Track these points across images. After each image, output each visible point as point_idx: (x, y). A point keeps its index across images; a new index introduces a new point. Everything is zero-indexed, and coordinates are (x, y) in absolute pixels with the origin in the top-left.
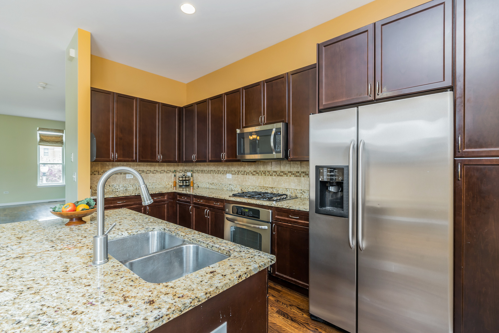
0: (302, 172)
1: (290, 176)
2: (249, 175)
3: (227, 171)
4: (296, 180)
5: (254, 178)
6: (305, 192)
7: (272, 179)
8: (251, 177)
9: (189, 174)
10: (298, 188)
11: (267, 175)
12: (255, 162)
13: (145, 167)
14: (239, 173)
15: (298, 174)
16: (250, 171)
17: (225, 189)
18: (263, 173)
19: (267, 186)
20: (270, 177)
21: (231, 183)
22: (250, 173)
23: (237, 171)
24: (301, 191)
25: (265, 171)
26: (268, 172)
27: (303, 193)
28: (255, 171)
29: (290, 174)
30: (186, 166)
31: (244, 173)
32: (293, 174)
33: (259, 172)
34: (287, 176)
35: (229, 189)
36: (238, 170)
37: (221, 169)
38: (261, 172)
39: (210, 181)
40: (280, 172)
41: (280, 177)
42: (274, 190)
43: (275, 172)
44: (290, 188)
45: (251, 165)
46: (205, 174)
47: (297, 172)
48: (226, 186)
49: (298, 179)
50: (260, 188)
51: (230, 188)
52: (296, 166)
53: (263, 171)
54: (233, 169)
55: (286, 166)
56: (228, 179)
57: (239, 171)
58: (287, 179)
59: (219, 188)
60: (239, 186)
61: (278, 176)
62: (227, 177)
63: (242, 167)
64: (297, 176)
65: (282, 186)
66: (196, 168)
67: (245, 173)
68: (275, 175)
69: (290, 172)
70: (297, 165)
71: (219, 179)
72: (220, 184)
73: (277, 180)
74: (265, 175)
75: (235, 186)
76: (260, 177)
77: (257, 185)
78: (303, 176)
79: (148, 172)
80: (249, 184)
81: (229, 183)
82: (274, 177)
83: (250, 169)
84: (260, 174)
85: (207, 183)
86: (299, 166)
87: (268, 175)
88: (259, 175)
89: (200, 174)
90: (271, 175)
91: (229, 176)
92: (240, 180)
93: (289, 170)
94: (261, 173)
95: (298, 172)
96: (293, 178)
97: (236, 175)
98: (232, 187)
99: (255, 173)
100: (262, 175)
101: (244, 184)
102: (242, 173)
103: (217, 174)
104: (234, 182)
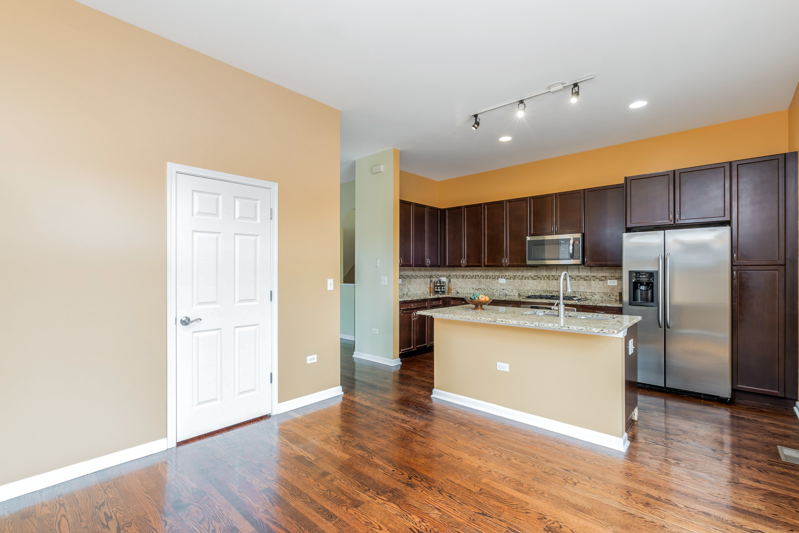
0: (592, 276)
1: (579, 280)
3: (499, 276)
5: (535, 283)
6: (595, 294)
7: (557, 283)
8: (531, 281)
9: (444, 279)
10: (588, 291)
11: (551, 279)
12: (536, 267)
13: (409, 272)
15: (588, 278)
16: (530, 276)
17: (496, 294)
18: (546, 278)
19: (551, 289)
21: (505, 287)
22: (530, 278)
23: (513, 276)
24: (591, 294)
25: (549, 276)
26: (552, 276)
27: (594, 295)
28: (536, 276)
30: (438, 270)
32: (583, 278)
33: (541, 276)
37: (490, 273)
38: (544, 276)
39: (475, 286)
44: (578, 291)
45: (531, 270)
46: (467, 279)
47: (586, 276)
48: (498, 292)
49: (587, 283)
50: (543, 292)
51: (504, 293)
52: (585, 271)
53: (546, 276)
54: (507, 274)
56: (501, 284)
57: (515, 276)
58: (575, 282)
60: (515, 291)
62: (500, 282)
63: (520, 272)
64: (586, 280)
66: (453, 273)
67: (524, 278)
70: (587, 270)
71: (488, 284)
72: (489, 289)
74: (549, 280)
75: (510, 291)
76: (543, 281)
78: (594, 280)
79: (411, 277)
80: (529, 288)
81: (502, 288)
83: (529, 274)
84: (542, 279)
85: (471, 289)
86: (589, 271)
87: (552, 279)
89: (461, 280)
90: (556, 280)
91: (502, 281)
92: (516, 285)
93: (578, 275)
94: (544, 278)
95: (588, 276)
96: (581, 282)
97: (512, 280)
98: (507, 292)
99: (536, 278)
100: (544, 279)
101: (522, 288)
102: (519, 277)
103: (484, 279)
104: (509, 287)
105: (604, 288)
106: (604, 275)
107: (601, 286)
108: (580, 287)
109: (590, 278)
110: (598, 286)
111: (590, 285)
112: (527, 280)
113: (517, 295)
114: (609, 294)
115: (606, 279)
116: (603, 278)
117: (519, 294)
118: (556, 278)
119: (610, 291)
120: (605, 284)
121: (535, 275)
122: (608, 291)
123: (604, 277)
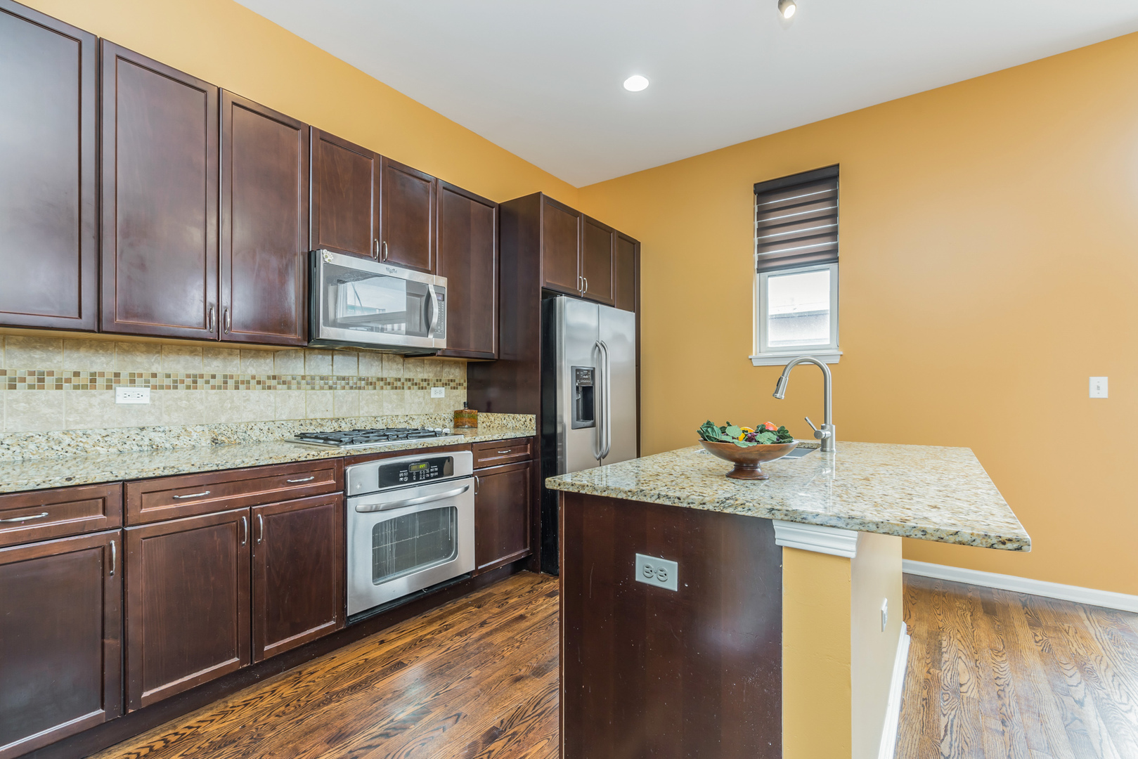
0: (406, 380)
1: (382, 388)
2: (248, 388)
3: (117, 375)
4: (395, 396)
6: (413, 419)
7: (334, 397)
8: (256, 394)
11: (317, 387)
14: (195, 382)
15: (399, 384)
16: (253, 377)
17: (103, 451)
19: (319, 415)
20: (328, 392)
21: (149, 421)
22: (253, 382)
23: (188, 376)
24: (406, 419)
25: (313, 378)
26: (322, 378)
27: (410, 421)
28: (274, 377)
29: (382, 383)
31: (226, 382)
32: (389, 384)
33: (289, 378)
34: (375, 388)
35: (136, 448)
36: (192, 372)
38: (299, 378)
40: (355, 380)
41: (357, 391)
42: (343, 425)
43: (344, 379)
44: (381, 414)
48: (114, 440)
49: (397, 395)
51: (147, 442)
52: (395, 366)
53: (303, 377)
54: (156, 368)
55: (372, 365)
56: (126, 409)
58: (374, 394)
59: (52, 455)
60: (199, 429)
61: (351, 388)
62: (119, 401)
64: (396, 388)
65: (361, 412)
67: (231, 383)
68: (343, 388)
69: (382, 379)
70: (398, 364)
71: (48, 410)
72: (56, 434)
73: (350, 399)
74: (313, 388)
75: (178, 431)
76: (294, 393)
77: (284, 418)
78: (409, 388)
81: (134, 422)
82: (340, 392)
84: (294, 386)
86: (400, 366)
87: (322, 388)
88: (289, 388)
90: (331, 388)
91: (132, 395)
92: (201, 408)
93: (380, 375)
94: (299, 383)
95: (400, 380)
96: (387, 392)
97: (182, 392)
98: (158, 438)
99: (273, 383)
100: (299, 388)
101: (223, 419)
102: (212, 382)
103: (21, 390)
104: (166, 418)
105: (426, 404)
106: (426, 376)
107: (421, 400)
108: (385, 404)
109: (403, 384)
110: (416, 400)
111: (402, 400)
112: (243, 390)
113: (205, 442)
114: (434, 417)
115: (428, 384)
116: (425, 384)
117: (214, 441)
118: (331, 382)
119: (435, 411)
120: (427, 397)
121: (271, 374)
122: (432, 411)
123: (425, 380)
